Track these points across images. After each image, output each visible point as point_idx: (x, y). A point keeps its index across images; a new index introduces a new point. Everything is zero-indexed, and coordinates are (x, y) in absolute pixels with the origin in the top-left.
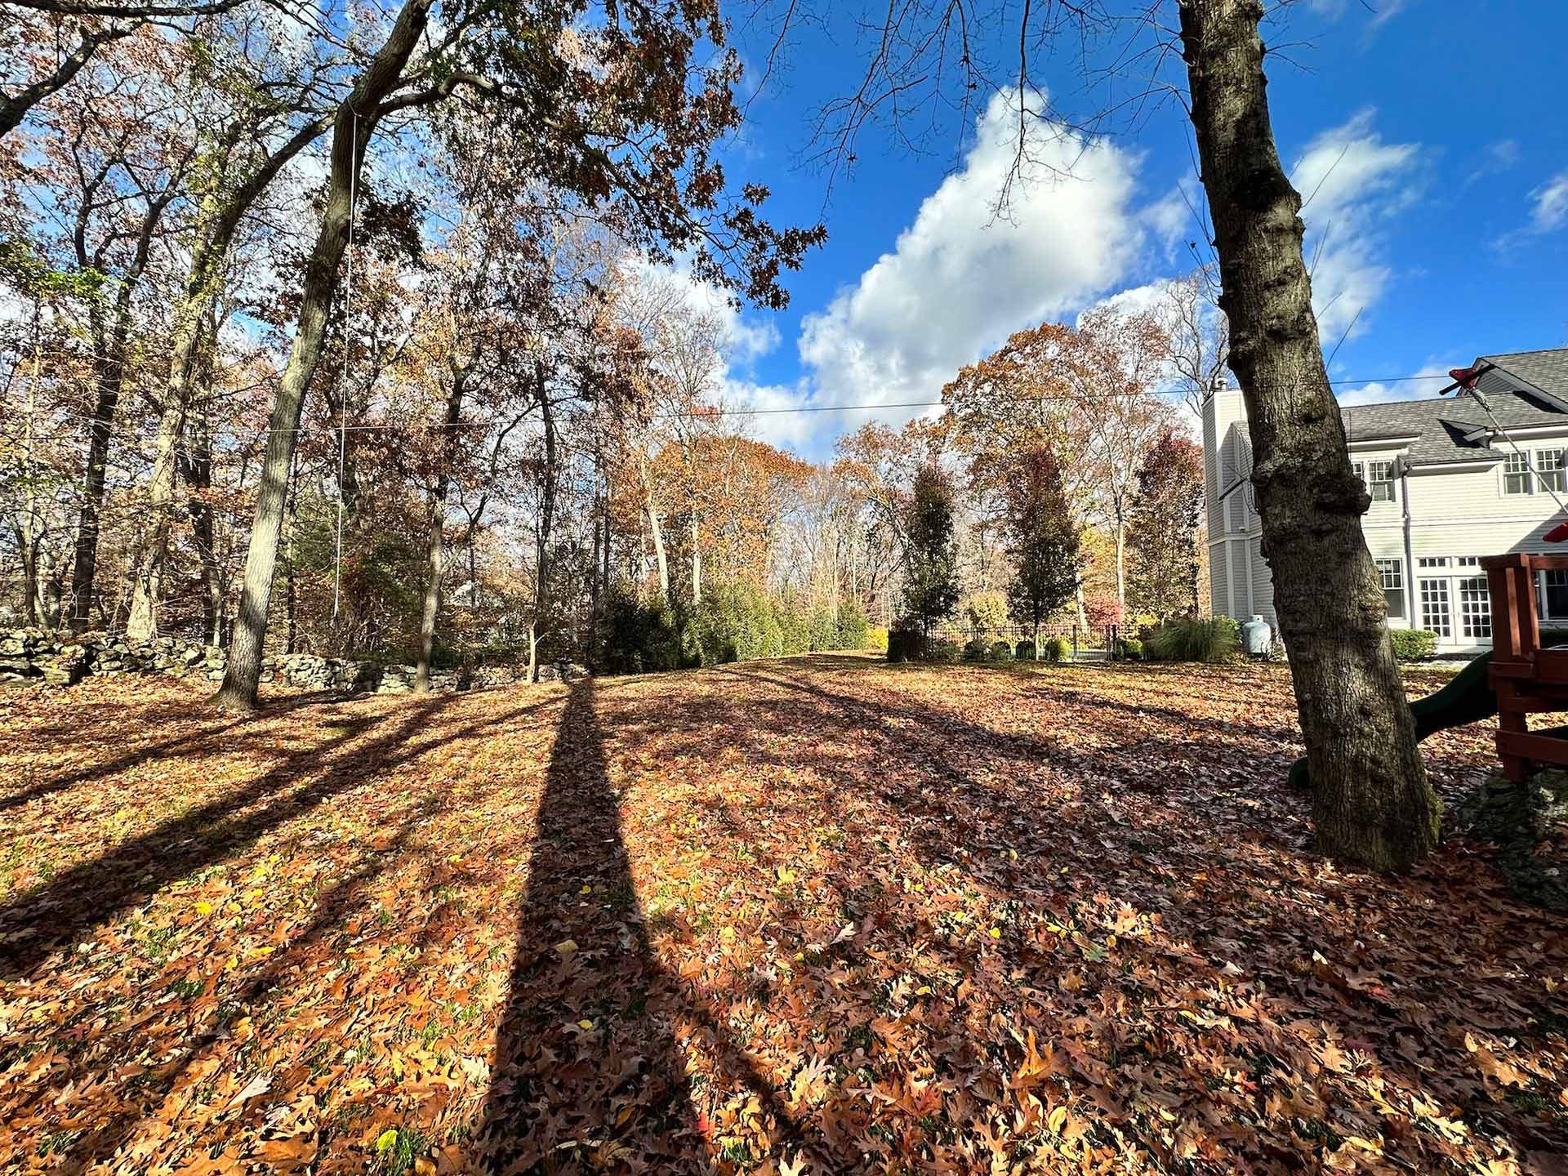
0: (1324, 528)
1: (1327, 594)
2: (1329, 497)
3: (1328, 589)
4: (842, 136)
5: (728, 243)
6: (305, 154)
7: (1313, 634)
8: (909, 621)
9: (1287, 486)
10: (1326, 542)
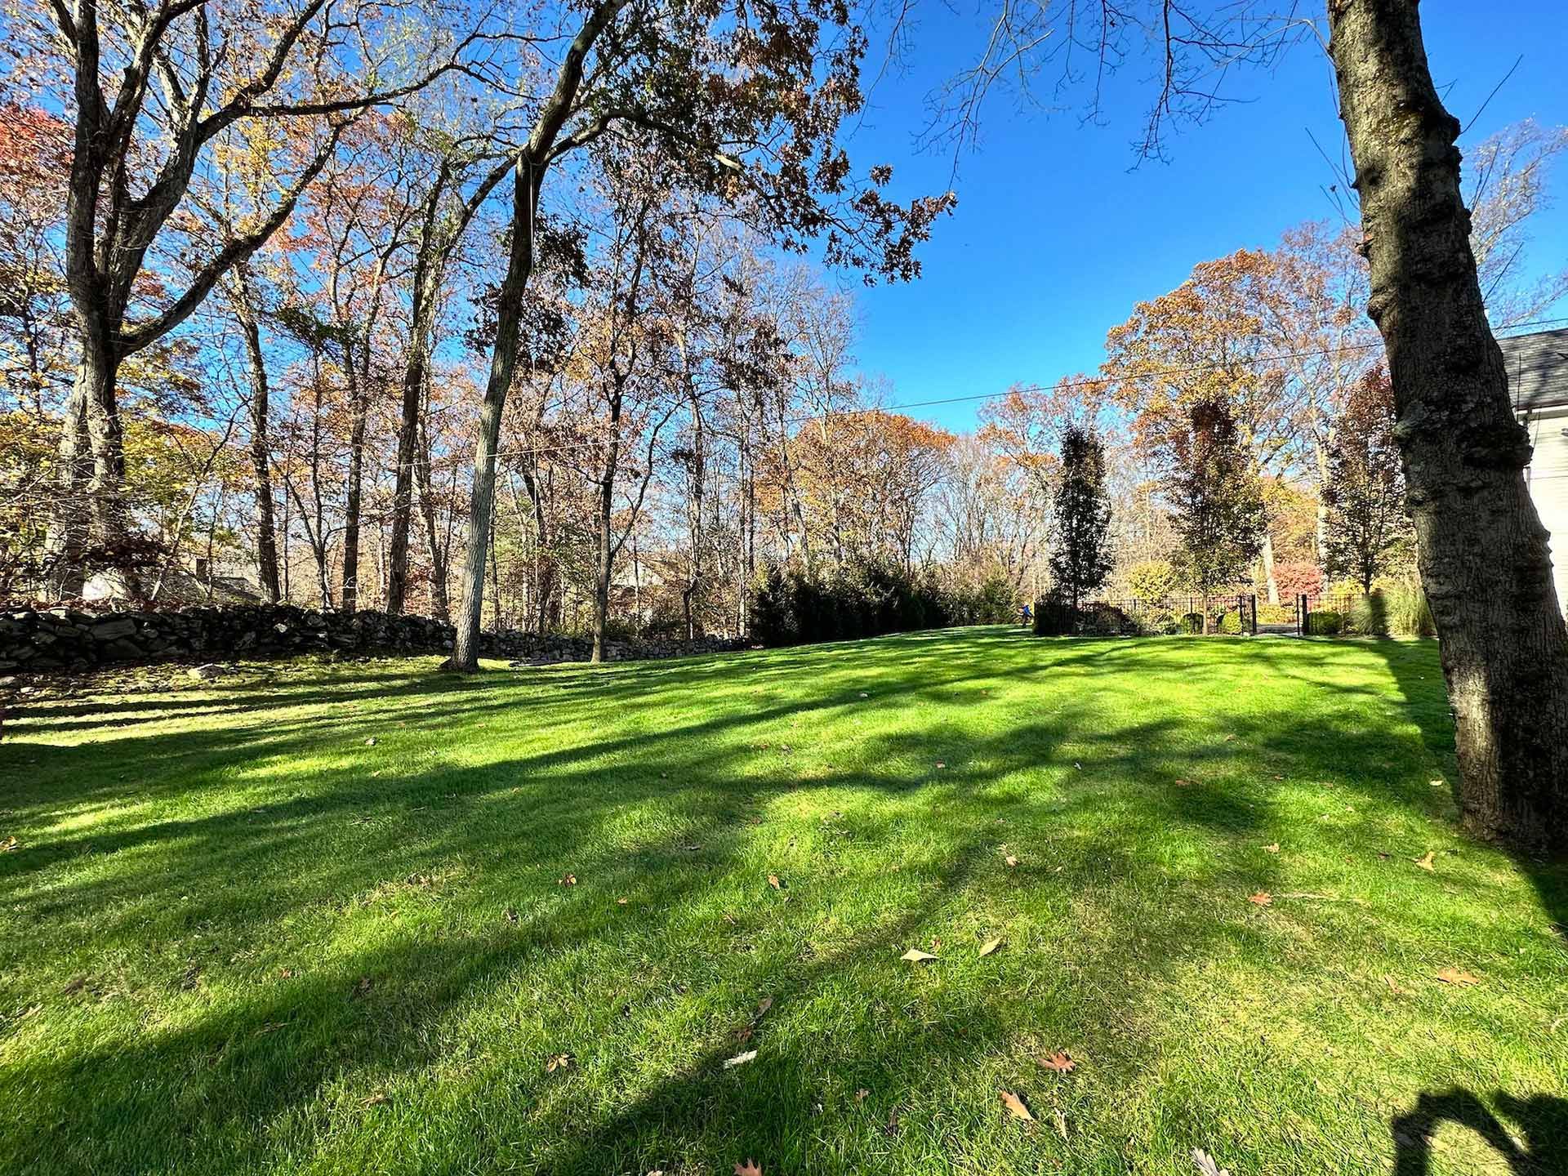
0: (1473, 485)
1: (1475, 555)
2: (1481, 452)
3: (1477, 549)
4: (967, 108)
5: (855, 227)
6: (490, 198)
7: (1458, 597)
8: (1056, 593)
9: (1431, 443)
10: (1476, 500)
